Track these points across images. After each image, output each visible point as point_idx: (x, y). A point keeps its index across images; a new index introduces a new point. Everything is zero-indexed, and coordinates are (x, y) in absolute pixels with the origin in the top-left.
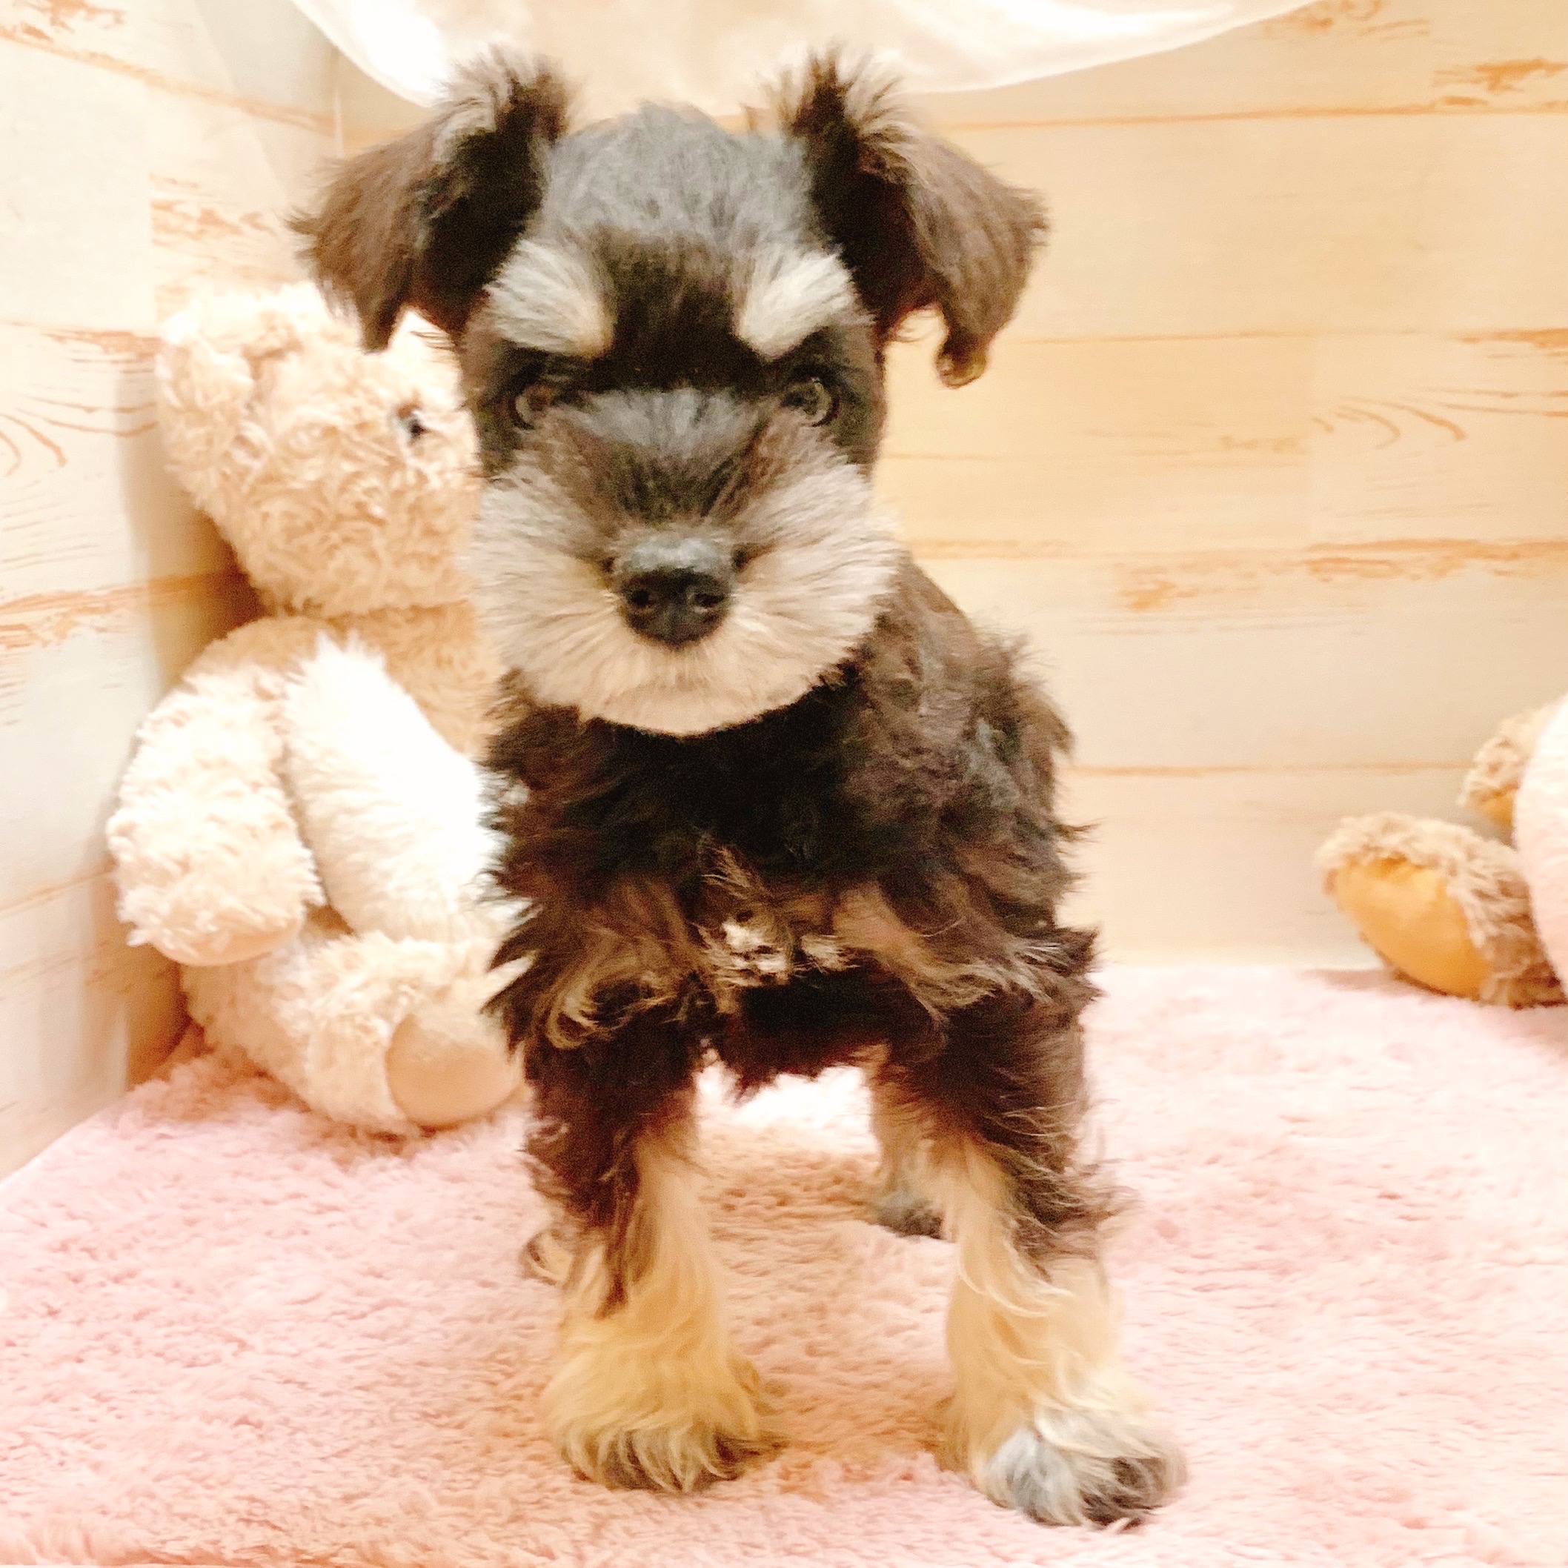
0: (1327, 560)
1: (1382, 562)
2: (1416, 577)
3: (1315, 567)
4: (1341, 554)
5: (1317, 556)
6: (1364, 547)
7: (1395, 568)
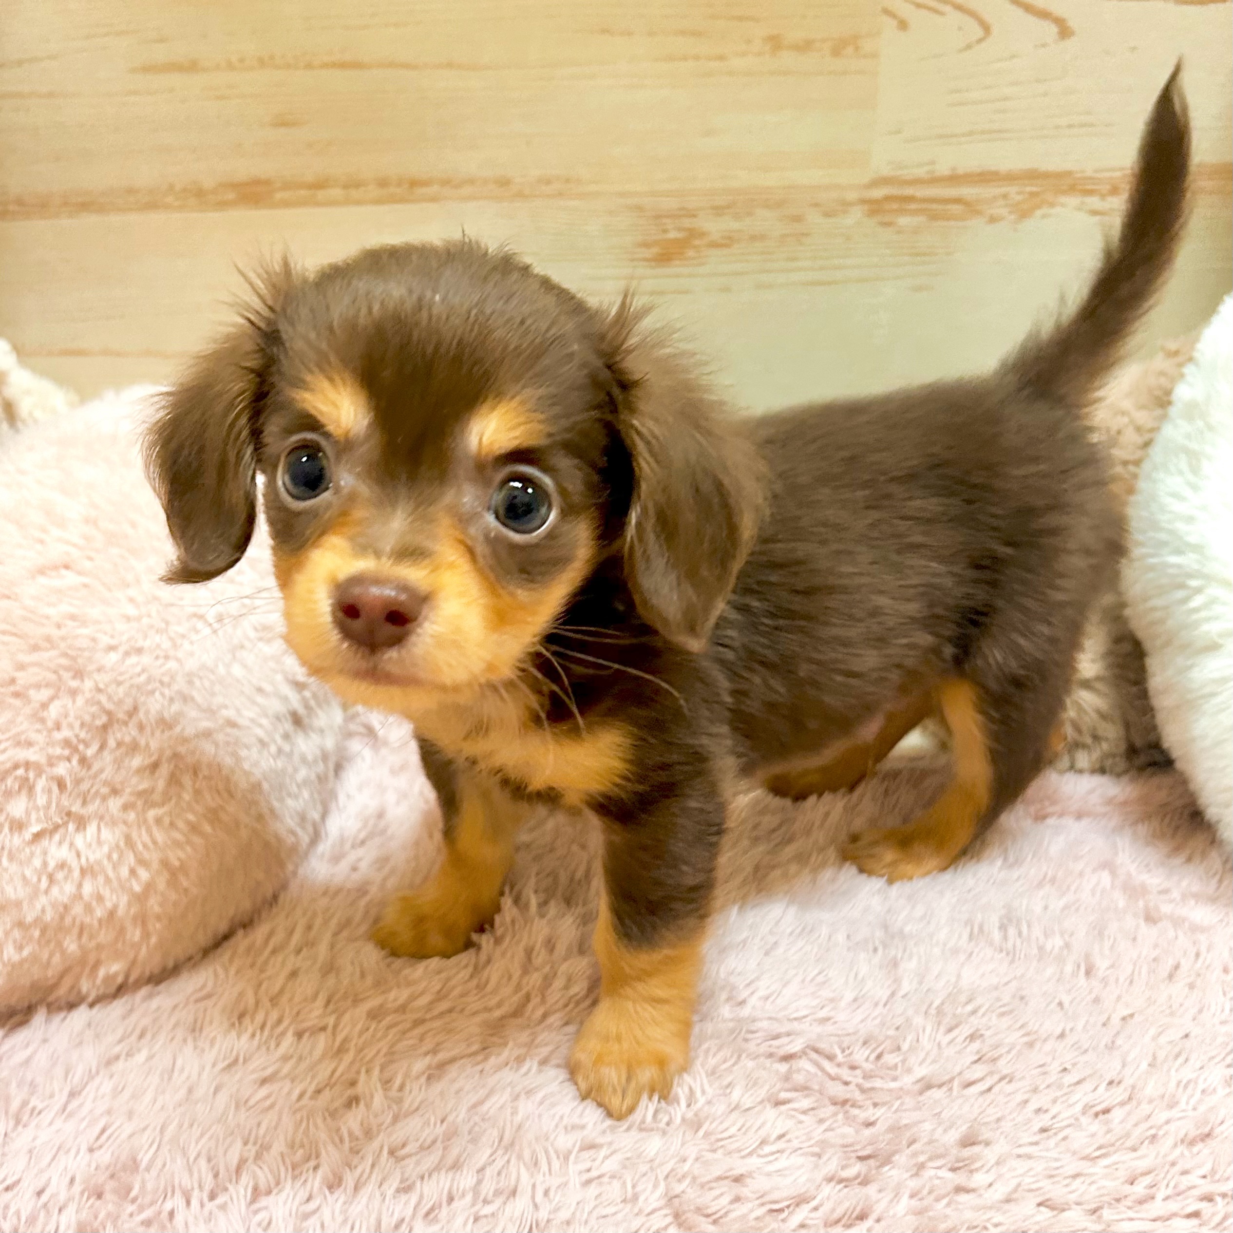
0: (888, 198)
1: (958, 201)
2: (993, 220)
3: (875, 208)
4: (909, 191)
5: (878, 193)
6: (934, 180)
7: (971, 208)
